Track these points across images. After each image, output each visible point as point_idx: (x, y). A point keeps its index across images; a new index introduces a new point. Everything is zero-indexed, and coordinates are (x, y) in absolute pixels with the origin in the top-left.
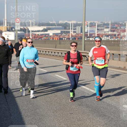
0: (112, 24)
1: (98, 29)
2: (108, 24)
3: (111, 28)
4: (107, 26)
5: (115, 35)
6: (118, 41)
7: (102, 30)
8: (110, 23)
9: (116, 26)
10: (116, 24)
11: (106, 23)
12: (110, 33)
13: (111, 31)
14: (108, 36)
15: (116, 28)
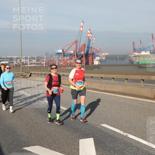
0: (37, 57)
1: (29, 61)
2: (35, 58)
3: (37, 60)
4: (34, 58)
5: (39, 63)
6: (40, 67)
7: (31, 61)
8: (36, 57)
9: (39, 58)
10: (39, 57)
11: (33, 57)
12: (36, 62)
13: (37, 61)
14: (35, 64)
15: (39, 60)
